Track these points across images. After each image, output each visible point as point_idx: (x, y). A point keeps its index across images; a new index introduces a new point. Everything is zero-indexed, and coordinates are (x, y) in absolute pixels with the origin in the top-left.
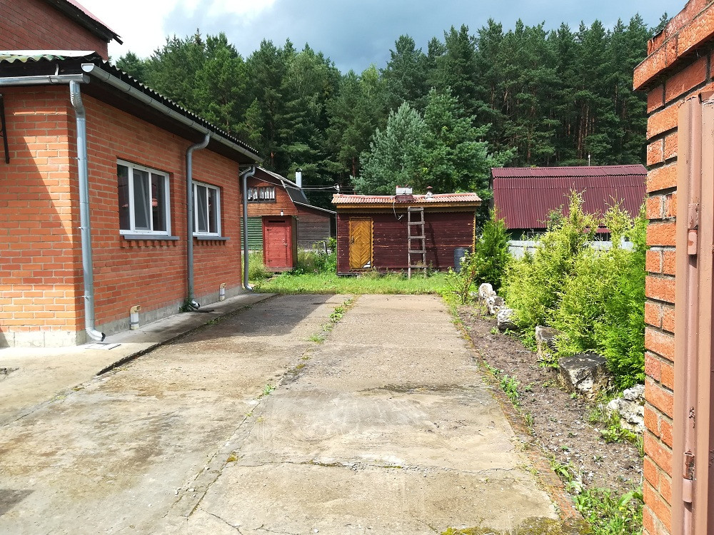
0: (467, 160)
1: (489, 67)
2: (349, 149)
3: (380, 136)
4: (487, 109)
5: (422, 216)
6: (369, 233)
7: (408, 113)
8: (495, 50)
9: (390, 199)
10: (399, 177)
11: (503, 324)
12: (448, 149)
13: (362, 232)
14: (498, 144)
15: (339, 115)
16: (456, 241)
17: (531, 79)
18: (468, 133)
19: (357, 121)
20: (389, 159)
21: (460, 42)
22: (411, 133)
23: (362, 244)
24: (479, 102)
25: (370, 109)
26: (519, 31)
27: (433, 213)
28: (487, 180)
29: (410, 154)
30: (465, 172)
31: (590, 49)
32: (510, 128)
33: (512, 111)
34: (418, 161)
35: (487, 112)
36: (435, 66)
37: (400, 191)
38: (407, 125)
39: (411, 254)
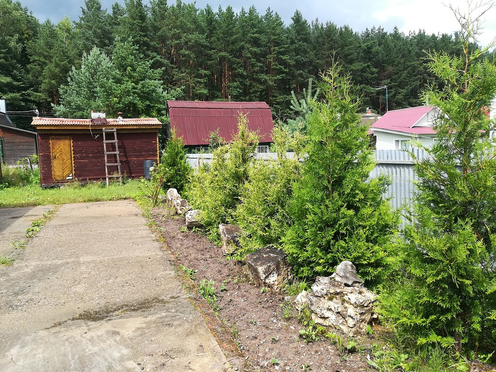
0: (148, 93)
1: (160, 29)
2: (50, 83)
3: (76, 72)
4: (160, 60)
5: (115, 135)
6: (69, 151)
7: (98, 56)
8: (163, 17)
9: (87, 122)
10: (94, 104)
11: (191, 223)
12: (133, 84)
13: (63, 150)
14: (169, 85)
15: (40, 55)
16: (144, 155)
17: (190, 41)
18: (147, 74)
19: (55, 60)
20: (85, 91)
21: (137, 8)
22: (102, 71)
23: (63, 160)
24: (154, 53)
25: (67, 52)
26: (179, 6)
27: (124, 134)
28: (164, 109)
29: (102, 87)
30: (148, 103)
31: (226, 25)
32: (177, 74)
33: (178, 62)
34: (109, 93)
35: (160, 62)
36: (119, 24)
37: (95, 115)
38: (99, 65)
39: (108, 166)
